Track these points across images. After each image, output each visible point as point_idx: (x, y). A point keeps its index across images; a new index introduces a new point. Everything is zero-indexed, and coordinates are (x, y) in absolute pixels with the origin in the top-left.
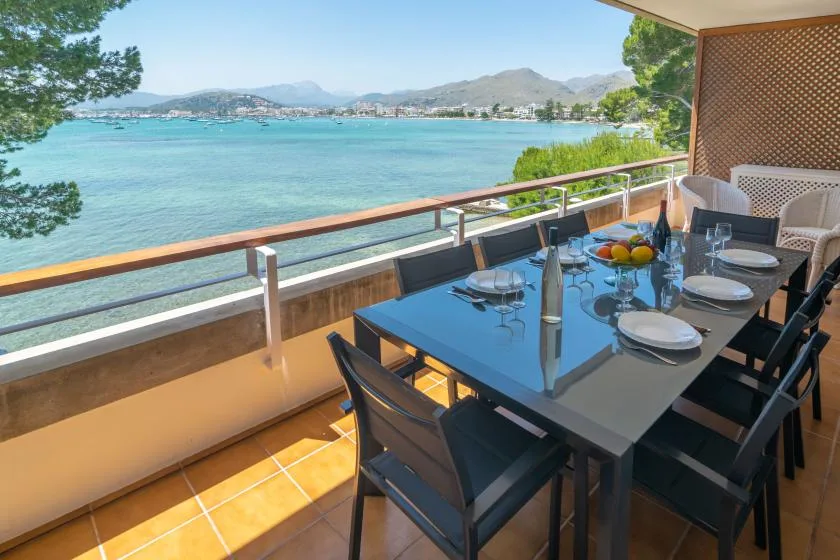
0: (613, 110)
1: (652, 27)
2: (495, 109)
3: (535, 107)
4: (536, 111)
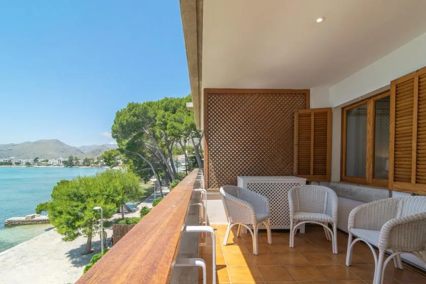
0: (109, 160)
1: (125, 121)
2: (36, 160)
3: (62, 159)
4: (63, 162)
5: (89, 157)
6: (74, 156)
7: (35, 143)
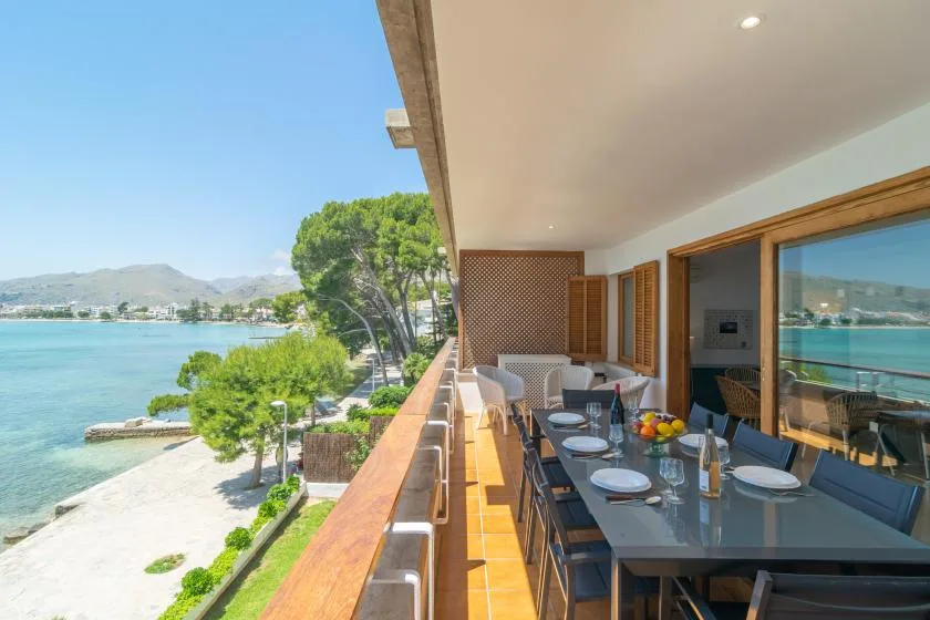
0: (285, 312)
1: (318, 238)
2: (122, 308)
3: (177, 307)
4: (177, 312)
5: (232, 303)
6: (202, 301)
7: (121, 272)
